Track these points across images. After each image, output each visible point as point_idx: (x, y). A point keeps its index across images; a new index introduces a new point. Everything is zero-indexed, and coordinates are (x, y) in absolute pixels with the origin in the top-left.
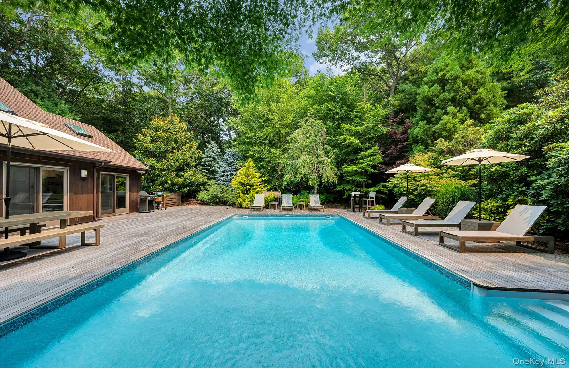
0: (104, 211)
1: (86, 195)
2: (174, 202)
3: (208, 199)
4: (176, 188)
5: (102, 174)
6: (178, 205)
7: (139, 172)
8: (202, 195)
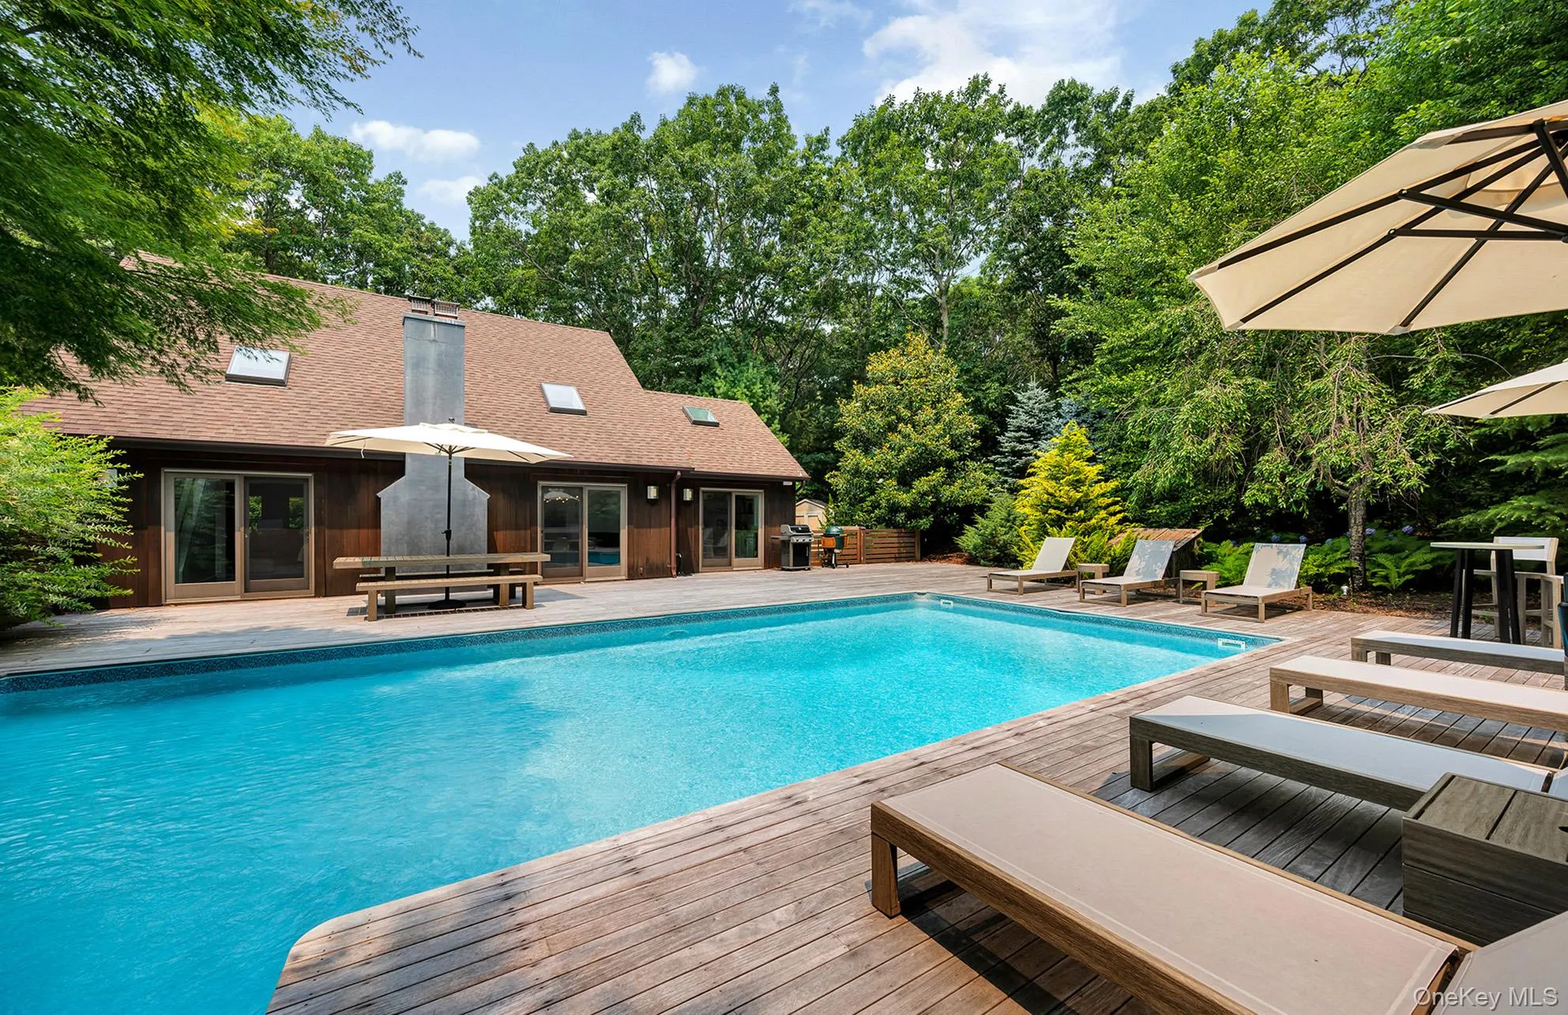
0: (708, 561)
1: (657, 530)
2: (896, 550)
3: (975, 548)
4: (901, 517)
5: (704, 492)
6: (910, 558)
7: (785, 483)
8: (970, 539)
